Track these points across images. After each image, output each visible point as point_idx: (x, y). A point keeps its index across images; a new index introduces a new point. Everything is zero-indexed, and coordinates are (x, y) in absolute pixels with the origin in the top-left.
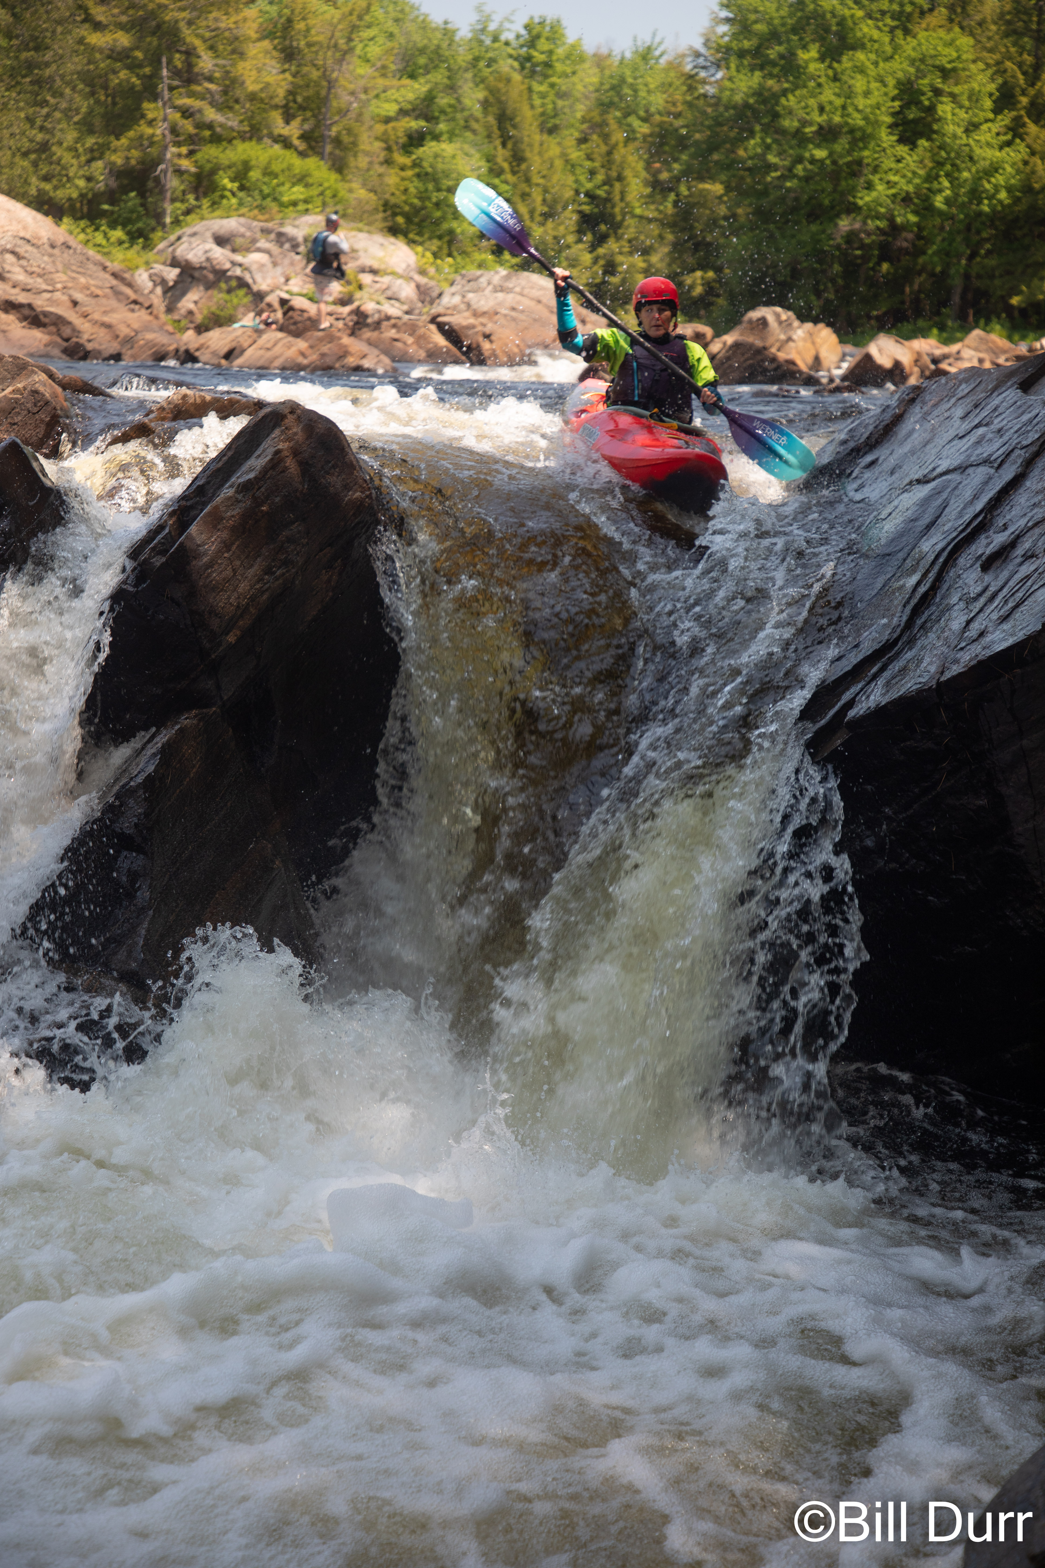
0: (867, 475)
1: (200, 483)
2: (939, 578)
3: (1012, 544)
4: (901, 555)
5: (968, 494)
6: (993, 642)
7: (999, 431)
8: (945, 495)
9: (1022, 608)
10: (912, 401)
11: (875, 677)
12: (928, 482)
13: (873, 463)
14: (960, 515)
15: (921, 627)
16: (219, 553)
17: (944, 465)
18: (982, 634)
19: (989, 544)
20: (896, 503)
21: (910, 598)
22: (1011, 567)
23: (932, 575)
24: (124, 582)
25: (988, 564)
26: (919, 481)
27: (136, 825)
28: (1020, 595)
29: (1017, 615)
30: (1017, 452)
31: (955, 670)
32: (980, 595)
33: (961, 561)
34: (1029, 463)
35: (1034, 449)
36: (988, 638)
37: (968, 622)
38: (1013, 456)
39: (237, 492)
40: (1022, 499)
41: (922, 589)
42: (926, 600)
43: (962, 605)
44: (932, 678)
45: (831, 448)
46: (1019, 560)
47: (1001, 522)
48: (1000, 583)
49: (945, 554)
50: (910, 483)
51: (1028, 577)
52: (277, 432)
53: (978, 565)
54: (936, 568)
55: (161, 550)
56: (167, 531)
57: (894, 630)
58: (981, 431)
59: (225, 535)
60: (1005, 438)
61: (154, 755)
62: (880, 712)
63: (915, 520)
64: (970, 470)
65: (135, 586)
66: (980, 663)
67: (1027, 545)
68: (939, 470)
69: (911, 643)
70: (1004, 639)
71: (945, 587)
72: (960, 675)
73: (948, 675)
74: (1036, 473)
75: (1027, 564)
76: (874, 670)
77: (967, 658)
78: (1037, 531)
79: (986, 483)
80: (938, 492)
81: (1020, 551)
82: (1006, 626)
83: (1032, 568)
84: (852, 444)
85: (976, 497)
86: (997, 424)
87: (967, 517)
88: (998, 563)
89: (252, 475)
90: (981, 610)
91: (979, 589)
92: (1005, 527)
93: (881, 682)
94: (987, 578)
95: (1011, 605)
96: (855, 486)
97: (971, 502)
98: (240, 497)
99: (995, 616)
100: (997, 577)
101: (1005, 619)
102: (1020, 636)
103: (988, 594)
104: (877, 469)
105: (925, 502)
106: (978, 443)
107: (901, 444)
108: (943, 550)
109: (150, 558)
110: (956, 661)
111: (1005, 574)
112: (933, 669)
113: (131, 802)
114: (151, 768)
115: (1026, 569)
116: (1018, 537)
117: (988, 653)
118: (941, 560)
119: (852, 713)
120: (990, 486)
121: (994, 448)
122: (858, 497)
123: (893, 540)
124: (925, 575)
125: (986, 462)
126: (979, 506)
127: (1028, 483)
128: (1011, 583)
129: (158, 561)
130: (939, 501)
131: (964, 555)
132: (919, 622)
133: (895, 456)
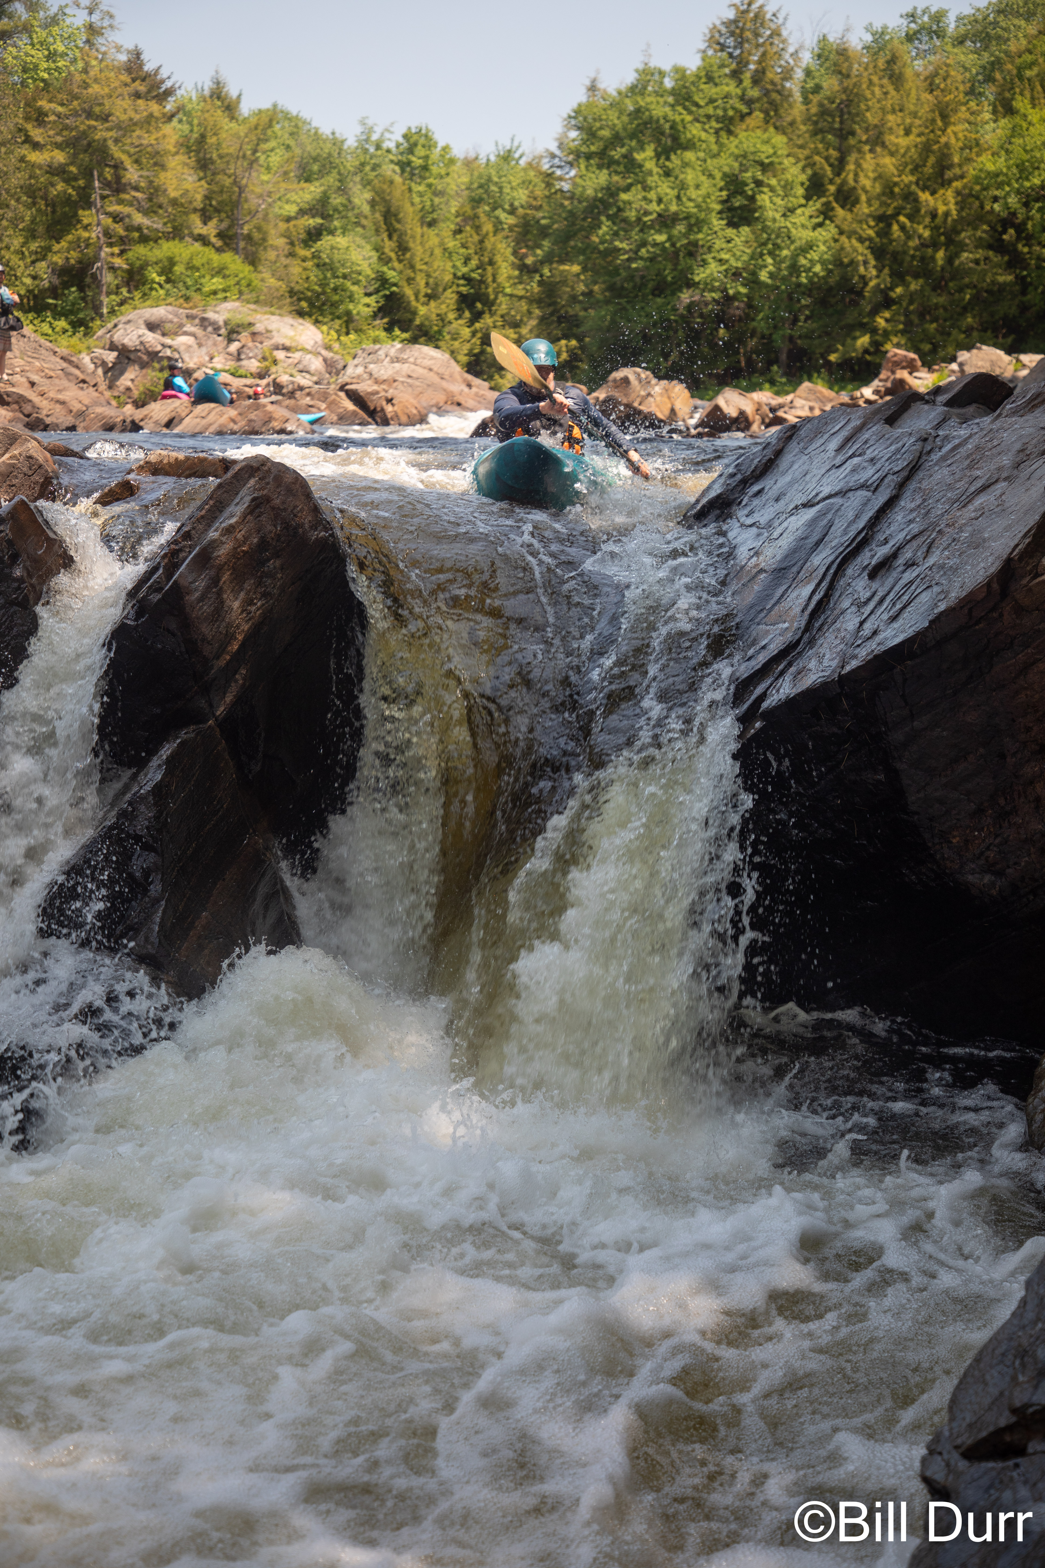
0: (756, 502)
1: (185, 529)
2: (831, 587)
3: (894, 555)
4: (795, 569)
5: (851, 515)
6: (886, 639)
7: (872, 460)
8: (829, 516)
9: (909, 609)
10: (790, 438)
11: (782, 673)
12: (812, 506)
13: (760, 492)
14: (845, 532)
15: (820, 629)
16: (208, 589)
17: (826, 491)
18: (875, 633)
19: (873, 556)
20: (785, 524)
21: (807, 605)
22: (895, 574)
23: (825, 585)
24: (126, 617)
25: (874, 573)
26: (805, 506)
27: (148, 828)
28: (906, 598)
29: (905, 614)
30: (890, 477)
31: (854, 664)
32: (869, 599)
33: (849, 572)
34: (901, 486)
35: (905, 473)
36: (881, 637)
37: (862, 623)
38: (886, 481)
39: (222, 535)
40: (898, 517)
41: (817, 597)
42: (821, 607)
43: (854, 609)
44: (834, 671)
45: (722, 480)
46: (901, 568)
47: (881, 537)
48: (886, 588)
49: (835, 566)
50: (796, 507)
51: (911, 582)
52: (252, 482)
53: (865, 574)
54: (828, 578)
55: (157, 588)
56: (161, 571)
57: (795, 633)
58: (856, 460)
59: (213, 573)
60: (878, 466)
61: (159, 766)
62: (790, 703)
63: (806, 538)
64: (850, 494)
65: (136, 620)
66: (876, 657)
67: (908, 555)
68: (821, 496)
69: (812, 643)
70: (895, 636)
71: (837, 594)
72: (859, 668)
73: (848, 668)
74: (908, 494)
75: (909, 571)
76: (781, 667)
77: (863, 654)
78: (915, 543)
79: (865, 504)
80: (822, 514)
81: (901, 561)
82: (895, 625)
83: (914, 575)
84: (739, 477)
85: (857, 517)
86: (869, 454)
87: (852, 534)
88: (883, 571)
89: (233, 521)
90: (872, 612)
91: (868, 594)
92: (886, 541)
93: (788, 677)
94: (875, 585)
95: (898, 606)
96: (746, 512)
97: (854, 521)
98: (224, 539)
99: (885, 617)
100: (882, 585)
101: (894, 619)
102: (910, 633)
103: (876, 598)
104: (764, 498)
105: (813, 522)
106: (854, 470)
107: (784, 474)
108: (833, 562)
109: (147, 595)
110: (855, 657)
111: (890, 581)
112: (834, 664)
113: (142, 808)
114: (159, 777)
115: (908, 576)
116: (899, 549)
117: (883, 648)
118: (832, 571)
119: (765, 705)
120: (869, 506)
121: (868, 474)
122: (749, 521)
123: (786, 556)
124: (818, 585)
125: (863, 486)
126: (861, 524)
127: (902, 503)
128: (897, 588)
129: (156, 597)
130: (825, 522)
131: (851, 567)
132: (817, 625)
133: (779, 485)
